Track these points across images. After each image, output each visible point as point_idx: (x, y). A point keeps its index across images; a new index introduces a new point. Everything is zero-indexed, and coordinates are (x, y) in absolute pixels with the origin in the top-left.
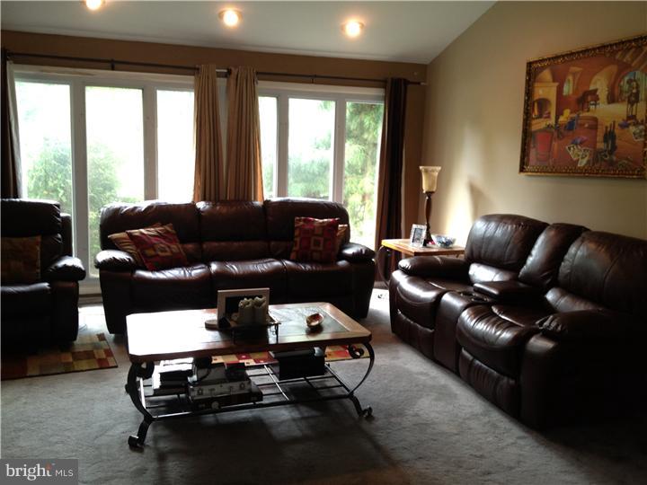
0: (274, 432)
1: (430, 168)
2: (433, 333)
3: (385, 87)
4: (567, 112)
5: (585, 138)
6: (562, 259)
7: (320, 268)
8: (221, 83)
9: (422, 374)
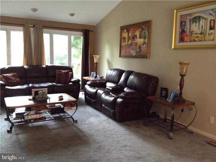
0: (50, 127)
1: (97, 56)
2: (95, 101)
3: (83, 32)
4: (130, 41)
5: (134, 48)
6: (128, 80)
7: (64, 85)
8: (32, 29)
9: (92, 112)
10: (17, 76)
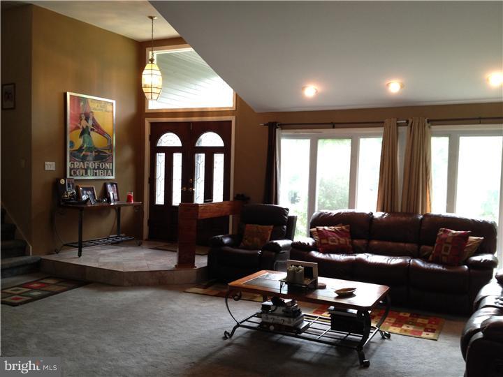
10: (345, 232)
